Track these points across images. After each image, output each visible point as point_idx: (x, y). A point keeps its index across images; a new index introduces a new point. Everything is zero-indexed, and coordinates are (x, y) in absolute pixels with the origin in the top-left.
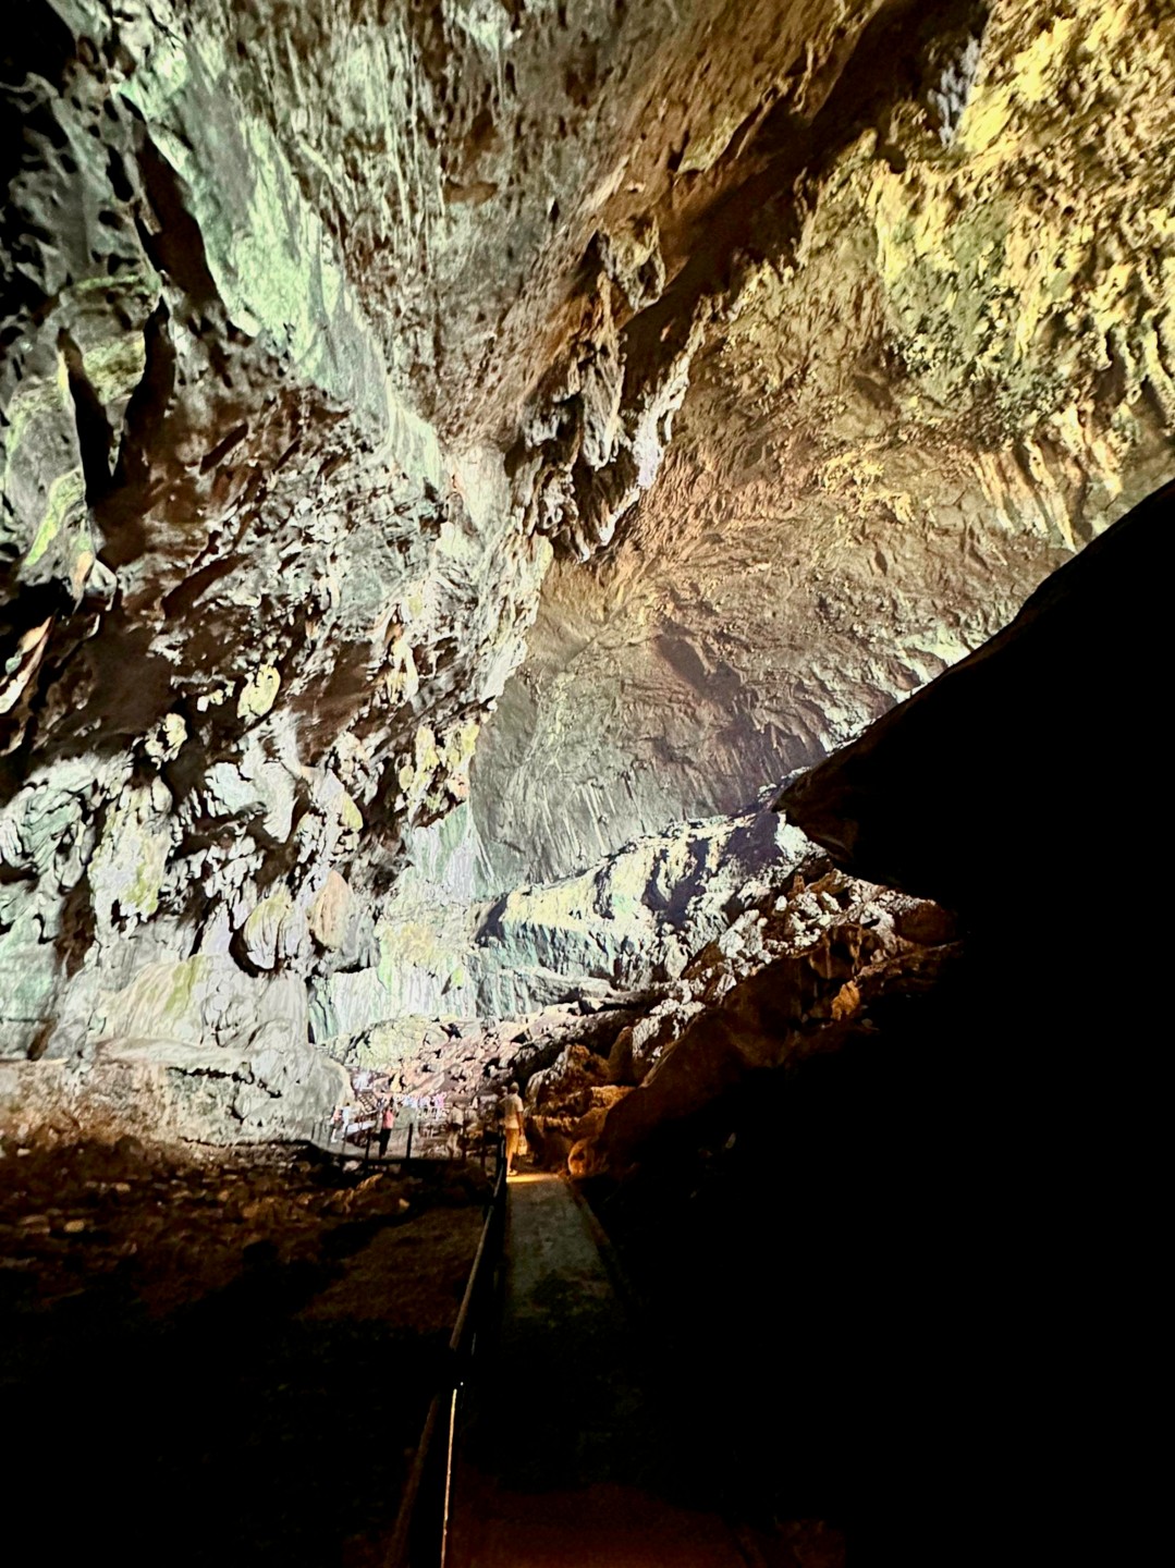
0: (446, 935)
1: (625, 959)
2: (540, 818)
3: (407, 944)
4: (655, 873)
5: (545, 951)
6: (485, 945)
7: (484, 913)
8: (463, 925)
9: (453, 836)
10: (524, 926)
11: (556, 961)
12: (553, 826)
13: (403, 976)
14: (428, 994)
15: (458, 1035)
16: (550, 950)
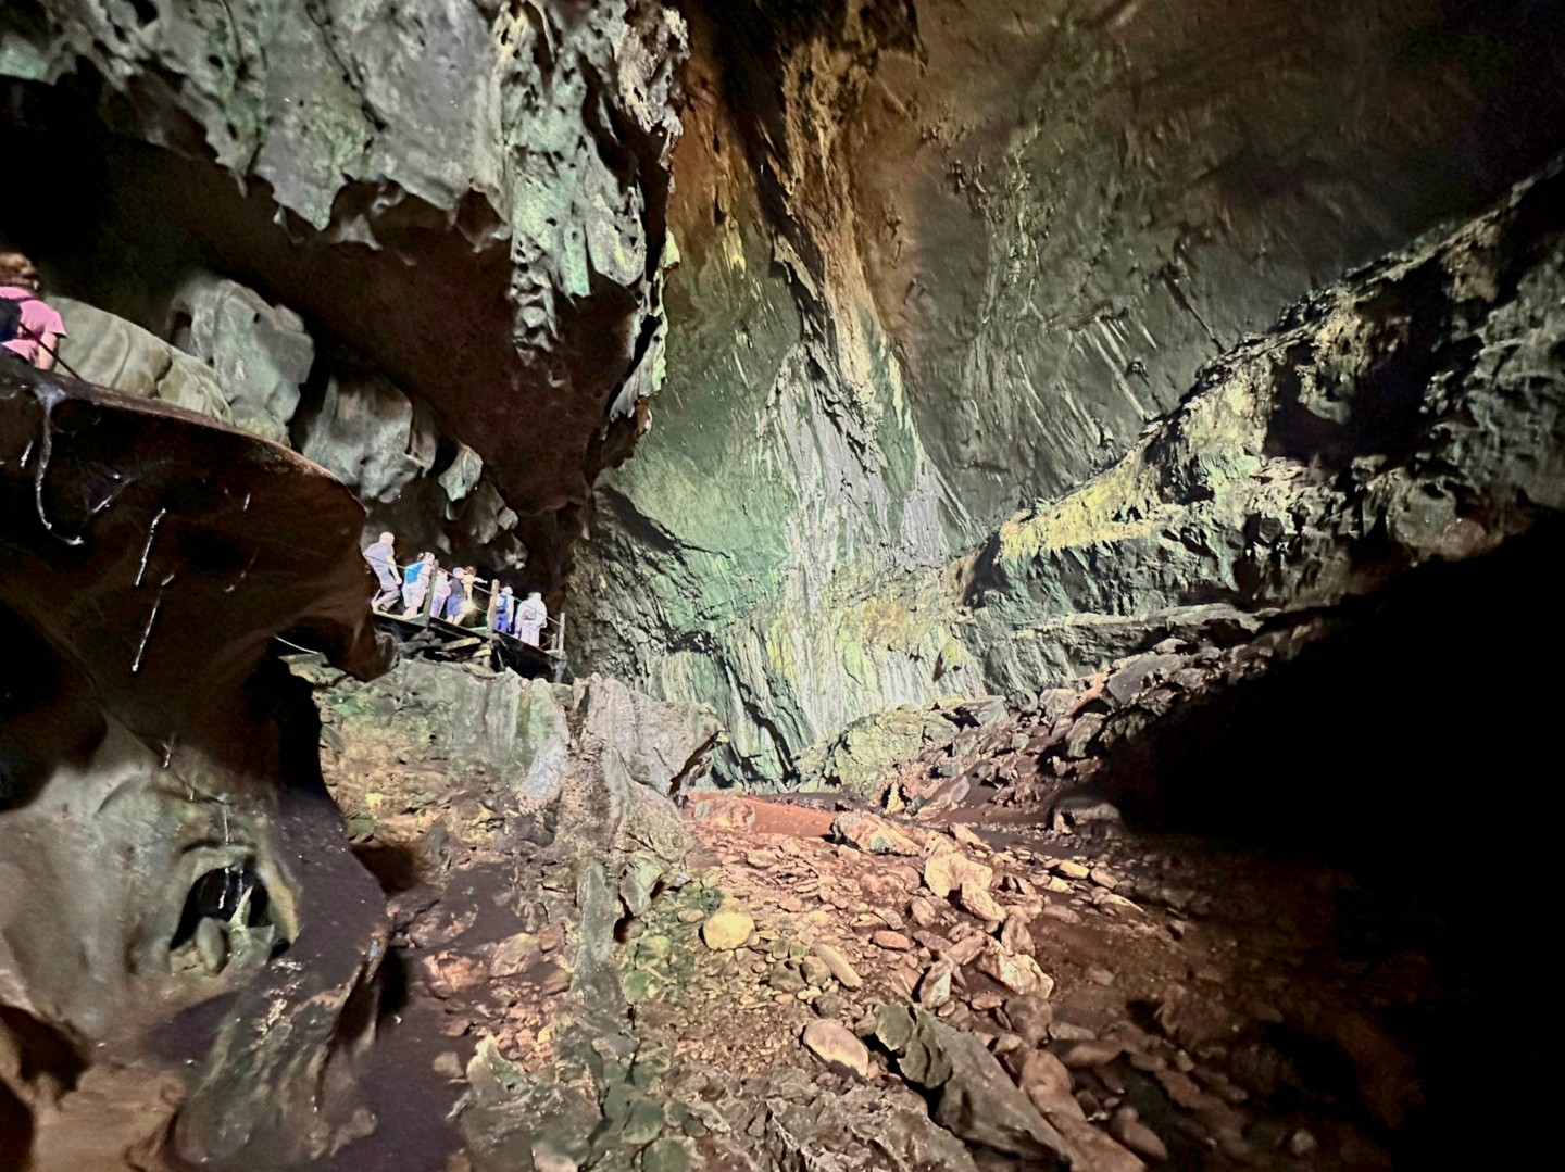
0: (921, 606)
2: (1023, 408)
3: (874, 625)
4: (1288, 391)
5: (1083, 587)
6: (981, 605)
7: (967, 568)
8: (940, 589)
9: (902, 475)
10: (1037, 560)
11: (1106, 596)
12: (1046, 413)
13: (877, 664)
14: (916, 683)
15: (974, 723)
16: (1090, 582)
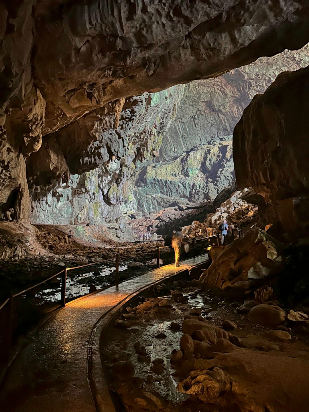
1: (194, 191)
4: (205, 159)
5: (163, 189)
6: (139, 186)
7: (137, 174)
10: (154, 179)
11: (167, 192)
15: (135, 218)
16: (165, 188)
